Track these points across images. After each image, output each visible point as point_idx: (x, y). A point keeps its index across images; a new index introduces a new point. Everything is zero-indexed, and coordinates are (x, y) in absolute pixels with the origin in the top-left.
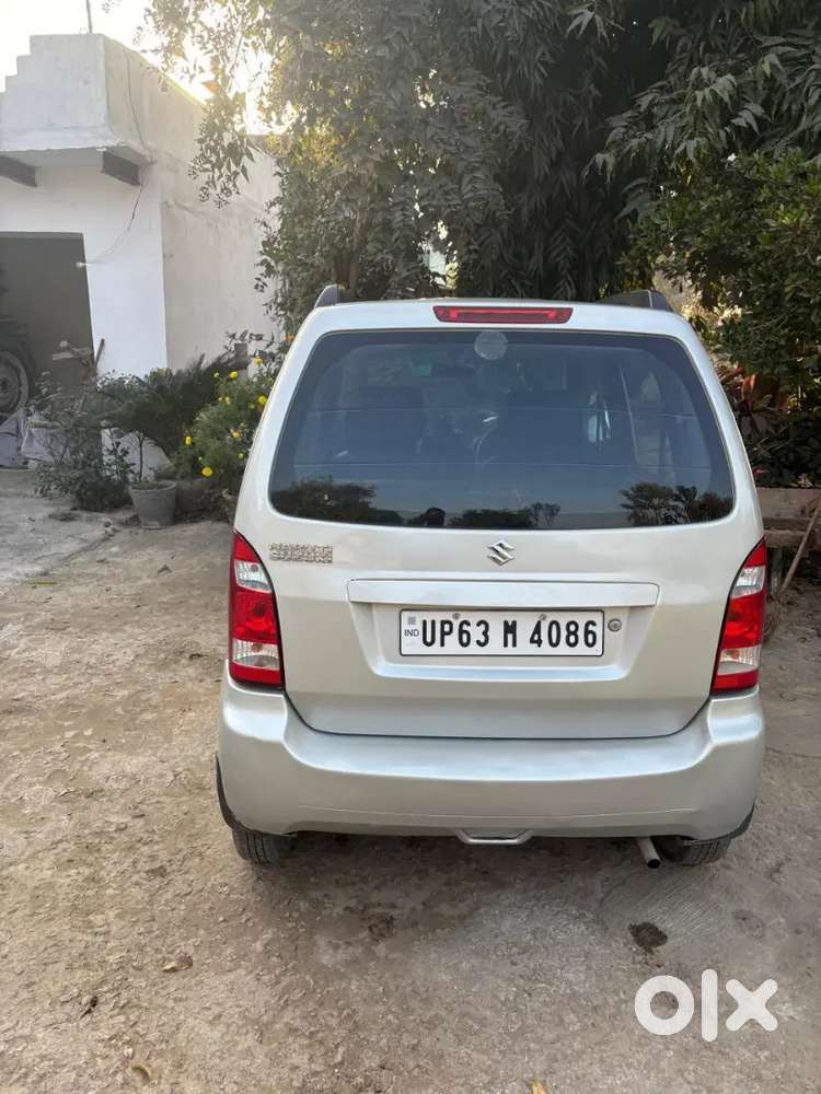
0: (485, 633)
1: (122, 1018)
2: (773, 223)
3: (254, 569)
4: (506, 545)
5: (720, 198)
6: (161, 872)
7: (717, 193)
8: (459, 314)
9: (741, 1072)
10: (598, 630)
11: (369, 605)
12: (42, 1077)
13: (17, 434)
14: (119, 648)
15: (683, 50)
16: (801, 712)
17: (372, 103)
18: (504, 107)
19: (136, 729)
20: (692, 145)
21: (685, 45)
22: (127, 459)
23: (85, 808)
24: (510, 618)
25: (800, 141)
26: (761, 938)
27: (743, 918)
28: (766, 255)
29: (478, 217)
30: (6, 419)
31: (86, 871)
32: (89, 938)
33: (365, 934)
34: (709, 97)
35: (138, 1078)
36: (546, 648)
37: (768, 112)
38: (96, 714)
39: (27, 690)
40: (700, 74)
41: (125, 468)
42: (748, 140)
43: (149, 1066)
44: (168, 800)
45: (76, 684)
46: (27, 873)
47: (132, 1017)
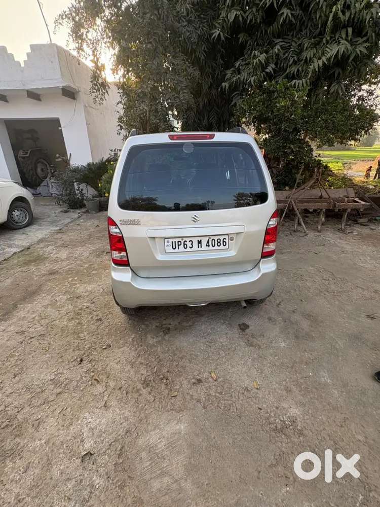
0: (192, 244)
1: (90, 364)
2: (278, 105)
3: (116, 228)
4: (197, 216)
5: (262, 97)
6: (100, 320)
7: (261, 96)
8: (177, 137)
9: (270, 364)
10: (227, 241)
11: (154, 238)
12: (66, 385)
13: (48, 186)
14: (84, 252)
15: (250, 45)
16: (285, 257)
17: (147, 66)
18: (193, 68)
19: (90, 276)
20: (253, 78)
21: (250, 43)
22: (83, 192)
23: (76, 302)
24: (199, 239)
25: (287, 77)
26: (275, 324)
27: (270, 319)
28: (276, 116)
29: (186, 106)
30: (43, 181)
31: (77, 321)
32: (79, 341)
33: (161, 333)
34: (258, 62)
35: (96, 382)
36: (211, 247)
37: (277, 67)
38: (77, 272)
39: (56, 267)
40: (255, 53)
41: (83, 195)
42: (270, 77)
43: (99, 378)
44: (101, 297)
45: (72, 264)
46: (60, 323)
47: (93, 364)
